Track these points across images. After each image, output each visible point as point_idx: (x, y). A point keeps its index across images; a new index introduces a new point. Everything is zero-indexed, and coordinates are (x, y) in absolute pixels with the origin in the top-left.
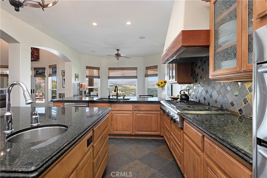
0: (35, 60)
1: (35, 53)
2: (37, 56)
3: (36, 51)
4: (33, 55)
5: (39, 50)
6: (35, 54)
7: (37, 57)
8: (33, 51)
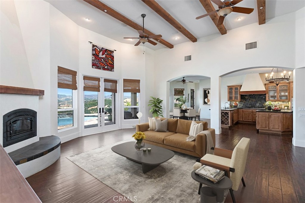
0: (109, 69)
1: (109, 60)
2: (111, 64)
3: (110, 57)
4: (107, 63)
5: (114, 58)
6: (109, 62)
7: (111, 66)
8: (107, 57)
